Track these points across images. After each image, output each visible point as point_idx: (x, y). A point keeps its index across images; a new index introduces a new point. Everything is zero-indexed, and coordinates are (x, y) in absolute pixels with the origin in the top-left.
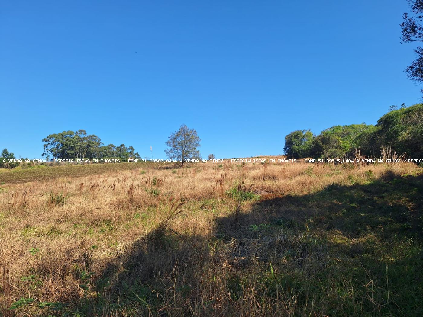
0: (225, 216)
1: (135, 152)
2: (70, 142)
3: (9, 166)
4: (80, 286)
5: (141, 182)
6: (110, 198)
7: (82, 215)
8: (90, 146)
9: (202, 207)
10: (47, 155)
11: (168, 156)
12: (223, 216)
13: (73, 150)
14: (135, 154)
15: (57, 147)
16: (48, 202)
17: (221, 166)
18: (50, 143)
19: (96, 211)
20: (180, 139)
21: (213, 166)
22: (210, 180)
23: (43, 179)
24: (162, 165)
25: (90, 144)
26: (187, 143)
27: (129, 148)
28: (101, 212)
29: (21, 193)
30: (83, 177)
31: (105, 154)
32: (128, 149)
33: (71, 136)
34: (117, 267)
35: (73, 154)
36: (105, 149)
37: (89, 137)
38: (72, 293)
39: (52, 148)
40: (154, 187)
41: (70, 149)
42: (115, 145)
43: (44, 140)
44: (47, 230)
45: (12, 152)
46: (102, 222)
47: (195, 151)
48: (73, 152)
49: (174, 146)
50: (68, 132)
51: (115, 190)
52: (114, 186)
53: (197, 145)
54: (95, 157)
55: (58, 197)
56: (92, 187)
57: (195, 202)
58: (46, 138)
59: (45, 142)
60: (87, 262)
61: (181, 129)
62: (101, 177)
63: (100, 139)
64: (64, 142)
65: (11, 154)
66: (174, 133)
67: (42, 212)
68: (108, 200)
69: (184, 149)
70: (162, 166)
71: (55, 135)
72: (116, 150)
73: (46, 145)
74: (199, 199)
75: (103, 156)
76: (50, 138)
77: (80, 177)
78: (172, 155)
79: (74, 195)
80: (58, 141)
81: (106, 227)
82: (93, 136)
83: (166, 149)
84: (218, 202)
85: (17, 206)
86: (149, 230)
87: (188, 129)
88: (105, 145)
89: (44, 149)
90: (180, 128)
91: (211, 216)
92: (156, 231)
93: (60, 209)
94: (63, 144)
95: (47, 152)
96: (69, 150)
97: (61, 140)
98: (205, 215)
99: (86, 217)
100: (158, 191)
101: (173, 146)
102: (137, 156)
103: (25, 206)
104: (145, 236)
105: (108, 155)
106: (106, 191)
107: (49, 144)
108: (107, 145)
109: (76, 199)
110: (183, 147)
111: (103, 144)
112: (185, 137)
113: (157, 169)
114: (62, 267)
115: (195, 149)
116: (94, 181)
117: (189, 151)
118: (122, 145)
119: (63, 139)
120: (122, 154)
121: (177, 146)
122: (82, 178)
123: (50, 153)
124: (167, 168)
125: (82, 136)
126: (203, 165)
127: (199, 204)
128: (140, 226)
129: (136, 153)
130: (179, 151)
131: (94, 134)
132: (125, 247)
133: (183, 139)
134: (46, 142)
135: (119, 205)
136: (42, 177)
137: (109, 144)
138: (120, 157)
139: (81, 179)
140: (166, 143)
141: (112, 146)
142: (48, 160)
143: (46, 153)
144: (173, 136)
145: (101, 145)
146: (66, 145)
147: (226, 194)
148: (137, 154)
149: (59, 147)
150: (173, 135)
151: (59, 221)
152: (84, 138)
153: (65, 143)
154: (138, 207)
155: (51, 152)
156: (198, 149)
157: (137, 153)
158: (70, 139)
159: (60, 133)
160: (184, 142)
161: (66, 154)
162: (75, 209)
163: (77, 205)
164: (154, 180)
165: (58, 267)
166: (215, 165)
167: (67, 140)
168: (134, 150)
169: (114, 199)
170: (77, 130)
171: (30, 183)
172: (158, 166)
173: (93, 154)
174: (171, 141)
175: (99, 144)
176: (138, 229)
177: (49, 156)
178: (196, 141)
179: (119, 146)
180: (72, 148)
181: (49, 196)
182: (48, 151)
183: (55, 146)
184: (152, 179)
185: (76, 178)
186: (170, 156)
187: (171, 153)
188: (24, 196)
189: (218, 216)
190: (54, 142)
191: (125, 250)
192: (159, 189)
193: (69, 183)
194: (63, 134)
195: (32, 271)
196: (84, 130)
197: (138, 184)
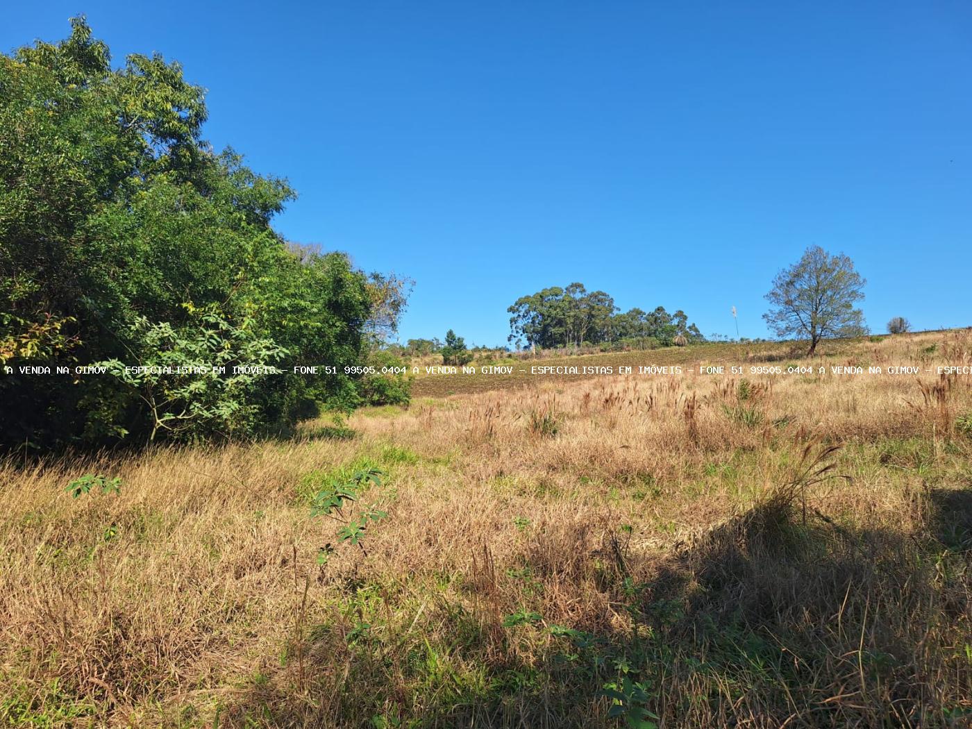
0: (961, 488)
1: (689, 323)
2: (555, 310)
3: (457, 361)
4: (611, 606)
5: (712, 390)
6: (644, 427)
7: (593, 459)
8: (593, 316)
9: (884, 460)
10: (517, 339)
11: (773, 329)
12: (956, 487)
13: (561, 326)
14: (690, 328)
15: (533, 322)
16: (528, 429)
17: (931, 349)
18: (521, 314)
19: (620, 454)
20: (802, 285)
21: (906, 350)
22: (903, 387)
23: (513, 385)
24: (758, 351)
25: (593, 313)
26: (824, 291)
27: (676, 316)
28: (630, 456)
29: (482, 411)
30: (585, 381)
31: (624, 331)
32: (674, 316)
33: (558, 298)
34: (681, 580)
35: (563, 334)
36: (623, 320)
37: (591, 297)
38: (597, 617)
39: (525, 325)
40: (746, 406)
41: (556, 325)
42: (643, 311)
43: (511, 310)
44: (532, 484)
45: (461, 336)
46: (635, 476)
47: (849, 311)
48: (562, 330)
49: (789, 303)
50: (552, 289)
51: (654, 408)
52: (652, 399)
53: (854, 294)
54: (604, 339)
55: (545, 420)
56: (607, 401)
57: (861, 444)
58: (513, 305)
59: (511, 313)
60: (619, 558)
61: (805, 258)
62: (620, 381)
63: (612, 299)
64: (544, 310)
65: (459, 339)
66: (788, 268)
67: (520, 448)
68: (642, 429)
69: (817, 309)
70: (759, 355)
71: (528, 297)
72: (646, 321)
73: (514, 318)
74: (873, 437)
75: (620, 335)
76: (521, 305)
77: (579, 382)
78: (782, 325)
79: (574, 418)
80: (535, 310)
81: (642, 488)
82: (600, 293)
83: (768, 312)
84: (933, 449)
85: (478, 435)
86: (746, 504)
87: (828, 254)
88: (624, 311)
89: (511, 327)
90: (803, 254)
91: (916, 485)
92: (765, 508)
93: (551, 443)
94: (542, 315)
95: (517, 332)
96: (554, 327)
97: (540, 307)
98: (897, 479)
99: (602, 464)
100: (756, 414)
101: (786, 303)
102: (694, 333)
103: (490, 435)
104: (737, 518)
105: (630, 334)
106: (635, 410)
107: (519, 316)
108: (628, 311)
109: (579, 425)
110: (814, 303)
111: (620, 310)
112: (817, 277)
113: (745, 360)
114: (574, 560)
115: (849, 306)
116: (608, 390)
117: (831, 313)
118: (658, 310)
119: (542, 305)
120: (660, 329)
121: (797, 303)
122: (582, 382)
123: (521, 335)
124: (771, 359)
125: (578, 296)
126: (873, 349)
127: (870, 450)
128: (722, 492)
129: (691, 325)
130: (802, 315)
131: (600, 290)
132: (692, 537)
133: (814, 283)
134: (513, 313)
135: (667, 442)
136: (511, 382)
137: (631, 309)
138: (656, 337)
139: (580, 384)
140: (767, 296)
141: (639, 313)
142: (518, 347)
143: (515, 334)
144: (784, 276)
145: (615, 312)
146: (549, 316)
147: (958, 428)
148: (693, 327)
149: (537, 322)
150: (784, 274)
151: (552, 468)
152: (581, 300)
153: (546, 314)
154: (711, 449)
155: (524, 332)
156: (856, 306)
157: (694, 325)
158: (556, 304)
159: (537, 293)
160: (817, 291)
161: (549, 334)
162: (579, 446)
163: (581, 437)
164: (743, 388)
165: (567, 561)
166: (911, 347)
167: (551, 307)
168: (685, 318)
169: (655, 429)
170: (568, 284)
171: (491, 392)
172: (747, 353)
173: (600, 332)
174: (778, 291)
175: (611, 311)
176: (718, 499)
177: (520, 340)
178: (850, 285)
179: (653, 311)
180: (560, 323)
181: (528, 417)
182: (518, 330)
183: (530, 321)
184: (737, 384)
185: (572, 383)
186: (777, 329)
187: (779, 322)
188: (488, 417)
189: (939, 487)
190: (527, 312)
191: (694, 544)
192: (759, 408)
193: (560, 392)
194: (542, 295)
195: (521, 559)
196: (581, 283)
197: (705, 397)
